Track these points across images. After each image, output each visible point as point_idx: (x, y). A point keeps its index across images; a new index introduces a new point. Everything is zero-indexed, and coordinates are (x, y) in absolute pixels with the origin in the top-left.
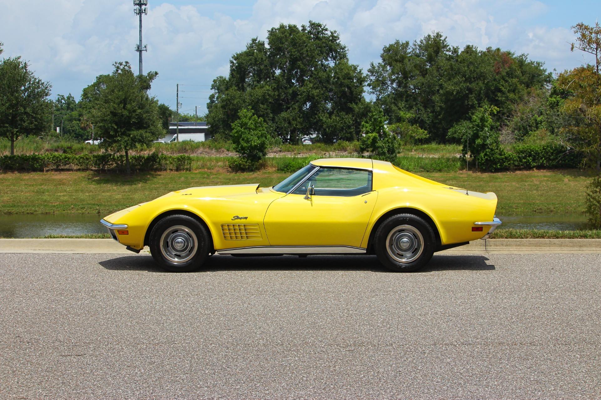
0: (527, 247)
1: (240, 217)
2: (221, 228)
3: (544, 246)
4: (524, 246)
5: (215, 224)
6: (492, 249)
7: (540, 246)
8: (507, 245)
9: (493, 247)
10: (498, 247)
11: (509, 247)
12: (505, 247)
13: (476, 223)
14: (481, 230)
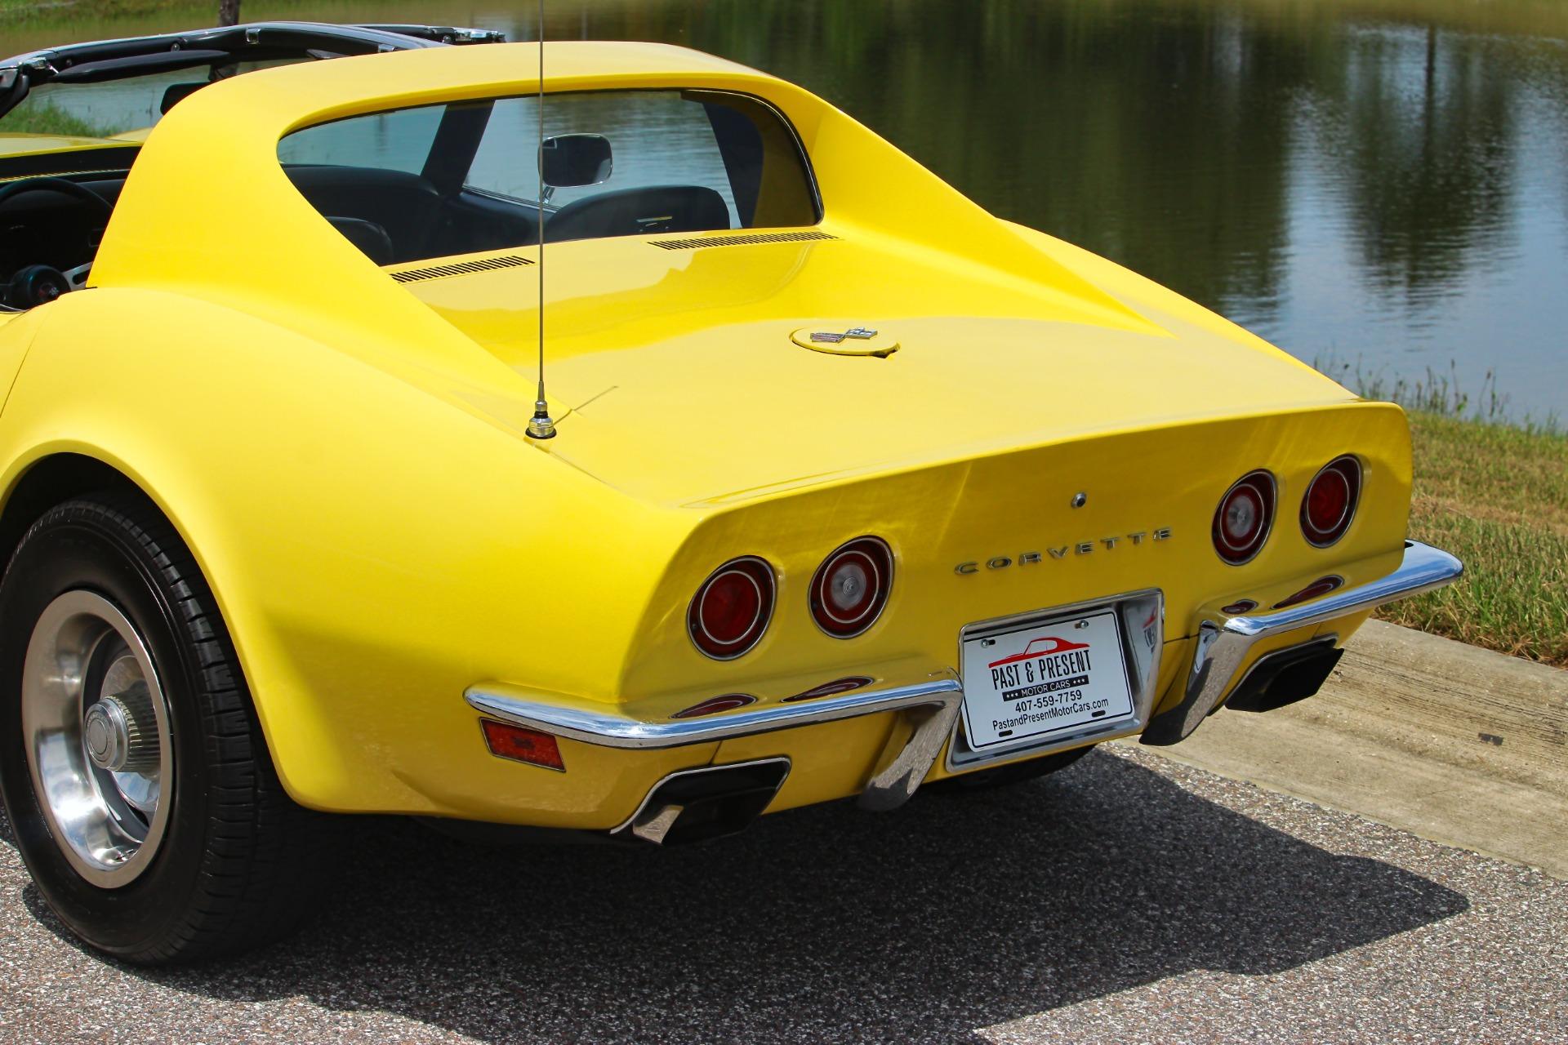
13: (478, 694)
14: (560, 766)
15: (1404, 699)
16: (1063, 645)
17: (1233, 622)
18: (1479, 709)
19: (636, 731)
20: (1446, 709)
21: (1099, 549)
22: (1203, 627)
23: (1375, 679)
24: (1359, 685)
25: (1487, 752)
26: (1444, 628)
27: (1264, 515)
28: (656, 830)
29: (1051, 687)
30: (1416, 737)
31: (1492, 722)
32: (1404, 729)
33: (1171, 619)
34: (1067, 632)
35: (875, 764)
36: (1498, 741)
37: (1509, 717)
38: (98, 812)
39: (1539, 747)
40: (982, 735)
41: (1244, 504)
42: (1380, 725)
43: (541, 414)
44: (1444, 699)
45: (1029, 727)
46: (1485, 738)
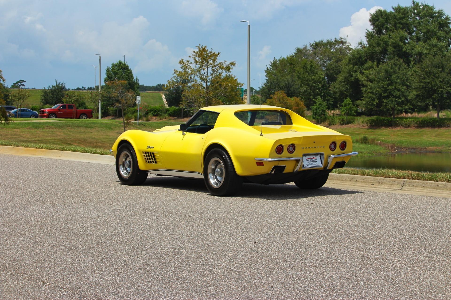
0: (428, 189)
1: (151, 146)
2: (143, 154)
3: (440, 189)
4: (427, 187)
5: (139, 151)
6: (405, 189)
7: (436, 189)
8: (416, 187)
9: (407, 187)
10: (410, 187)
11: (416, 188)
12: (414, 188)
13: (255, 159)
14: (263, 165)
15: (364, 182)
16: (314, 158)
17: (332, 156)
18: (371, 181)
19: (270, 159)
20: (368, 182)
21: (317, 148)
22: (328, 157)
23: (361, 180)
24: (359, 181)
25: (372, 186)
26: (370, 175)
27: (335, 146)
28: (273, 173)
29: (313, 162)
30: (365, 185)
31: (373, 182)
32: (363, 185)
33: (325, 156)
34: (314, 157)
35: (295, 168)
36: (373, 184)
37: (375, 182)
38: (216, 182)
39: (378, 184)
40: (305, 166)
41: (333, 146)
42: (361, 185)
43: (261, 133)
44: (368, 181)
45: (310, 165)
46: (372, 184)
